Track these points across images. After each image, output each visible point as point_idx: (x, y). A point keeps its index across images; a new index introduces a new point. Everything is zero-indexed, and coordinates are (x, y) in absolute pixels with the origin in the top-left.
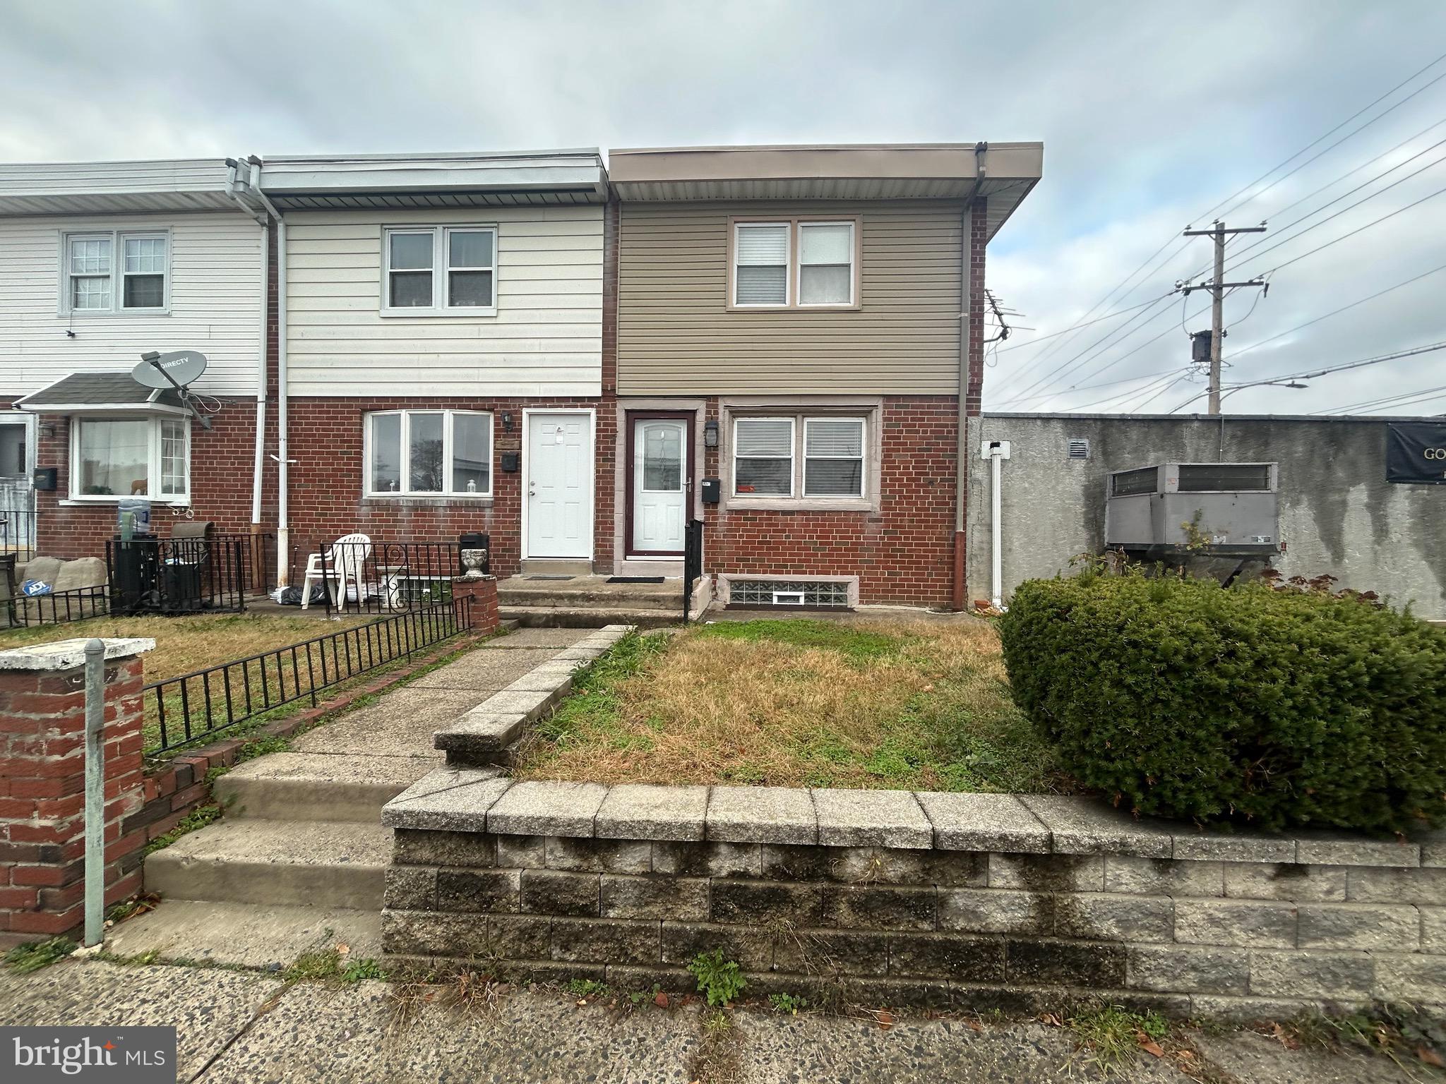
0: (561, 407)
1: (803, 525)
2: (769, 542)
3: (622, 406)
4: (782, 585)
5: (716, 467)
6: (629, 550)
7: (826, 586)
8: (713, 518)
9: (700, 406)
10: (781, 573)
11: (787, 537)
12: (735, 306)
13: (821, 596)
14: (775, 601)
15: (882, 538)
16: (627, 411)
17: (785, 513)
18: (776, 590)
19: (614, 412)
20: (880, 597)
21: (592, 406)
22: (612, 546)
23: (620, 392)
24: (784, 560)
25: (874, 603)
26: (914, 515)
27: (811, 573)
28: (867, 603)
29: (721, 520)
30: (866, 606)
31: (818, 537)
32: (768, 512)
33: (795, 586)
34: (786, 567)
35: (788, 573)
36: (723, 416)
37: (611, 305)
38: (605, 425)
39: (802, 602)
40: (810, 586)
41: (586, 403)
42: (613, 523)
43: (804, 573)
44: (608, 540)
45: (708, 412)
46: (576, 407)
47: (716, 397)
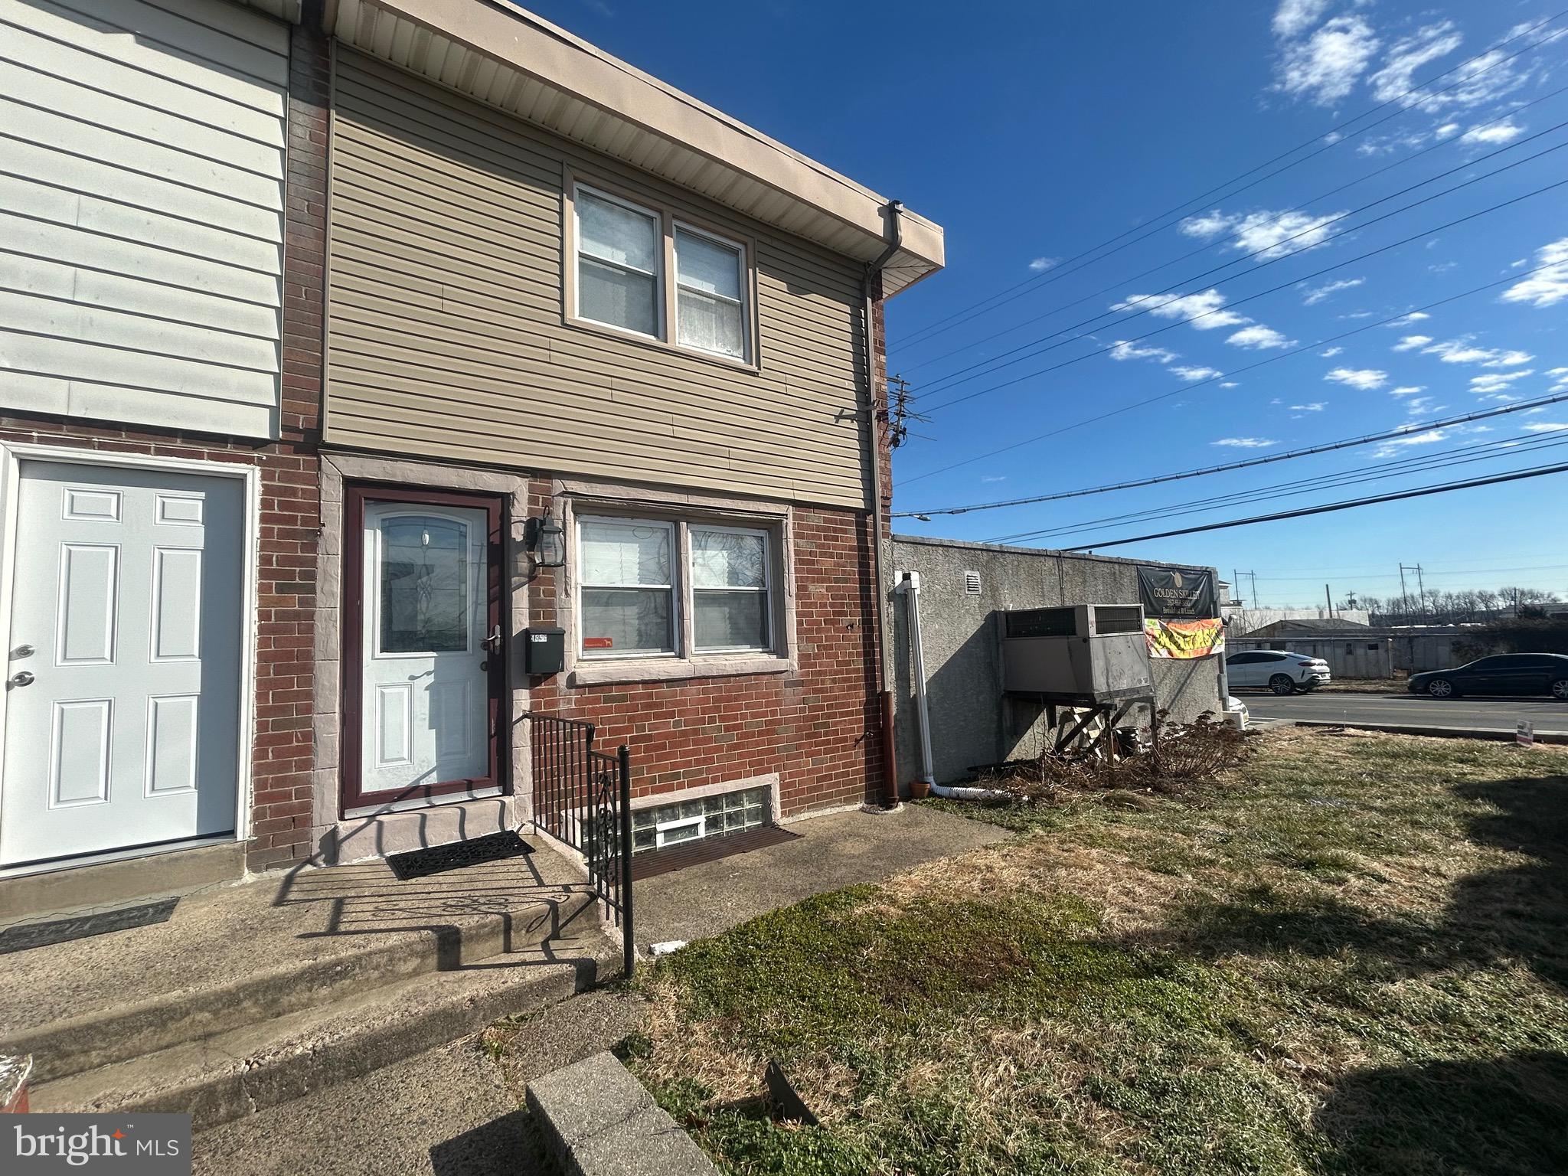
0: (145, 450)
1: (700, 701)
2: (650, 738)
3: (335, 470)
4: (669, 811)
5: (551, 604)
6: (351, 795)
7: (734, 797)
8: (548, 704)
9: (520, 486)
10: (670, 789)
11: (677, 724)
12: (577, 317)
13: (729, 816)
14: (660, 841)
15: (802, 710)
16: (349, 483)
17: (672, 682)
18: (664, 821)
19: (316, 481)
20: (807, 801)
21: (249, 460)
22: (306, 793)
23: (329, 436)
24: (674, 766)
25: (799, 811)
26: (837, 672)
27: (715, 780)
28: (790, 813)
29: (562, 707)
30: (790, 820)
31: (722, 719)
32: (645, 683)
33: (689, 807)
34: (677, 776)
35: (681, 787)
36: (563, 511)
37: (309, 244)
38: (283, 506)
39: (702, 833)
40: (712, 802)
41: (229, 449)
42: (309, 737)
43: (705, 782)
44: (295, 781)
45: (533, 500)
46: (199, 456)
47: (548, 475)
